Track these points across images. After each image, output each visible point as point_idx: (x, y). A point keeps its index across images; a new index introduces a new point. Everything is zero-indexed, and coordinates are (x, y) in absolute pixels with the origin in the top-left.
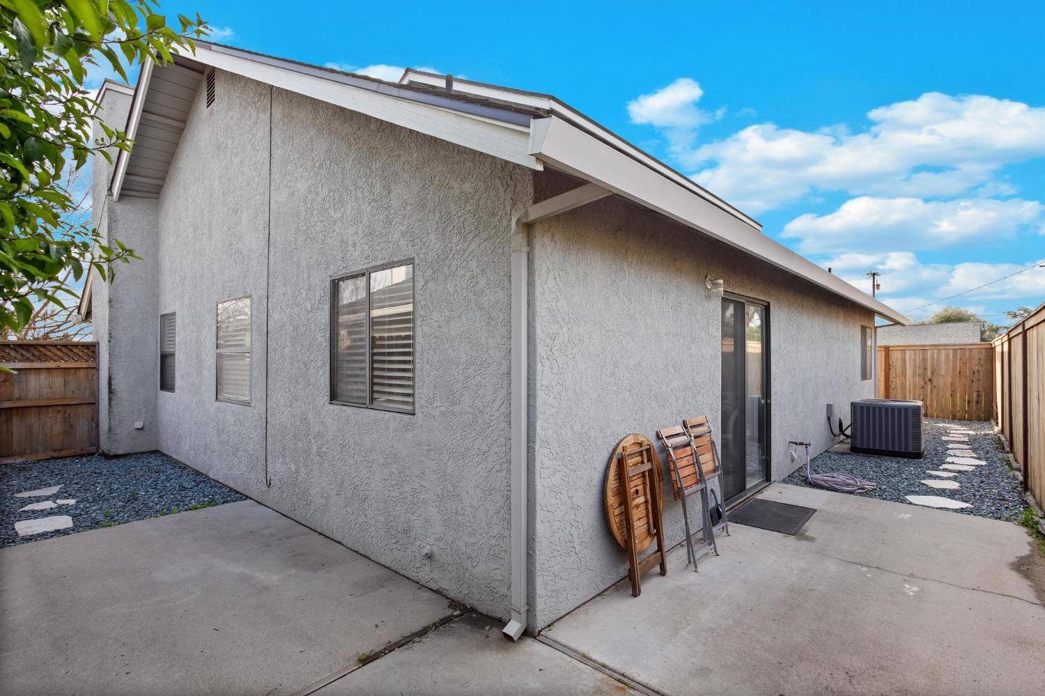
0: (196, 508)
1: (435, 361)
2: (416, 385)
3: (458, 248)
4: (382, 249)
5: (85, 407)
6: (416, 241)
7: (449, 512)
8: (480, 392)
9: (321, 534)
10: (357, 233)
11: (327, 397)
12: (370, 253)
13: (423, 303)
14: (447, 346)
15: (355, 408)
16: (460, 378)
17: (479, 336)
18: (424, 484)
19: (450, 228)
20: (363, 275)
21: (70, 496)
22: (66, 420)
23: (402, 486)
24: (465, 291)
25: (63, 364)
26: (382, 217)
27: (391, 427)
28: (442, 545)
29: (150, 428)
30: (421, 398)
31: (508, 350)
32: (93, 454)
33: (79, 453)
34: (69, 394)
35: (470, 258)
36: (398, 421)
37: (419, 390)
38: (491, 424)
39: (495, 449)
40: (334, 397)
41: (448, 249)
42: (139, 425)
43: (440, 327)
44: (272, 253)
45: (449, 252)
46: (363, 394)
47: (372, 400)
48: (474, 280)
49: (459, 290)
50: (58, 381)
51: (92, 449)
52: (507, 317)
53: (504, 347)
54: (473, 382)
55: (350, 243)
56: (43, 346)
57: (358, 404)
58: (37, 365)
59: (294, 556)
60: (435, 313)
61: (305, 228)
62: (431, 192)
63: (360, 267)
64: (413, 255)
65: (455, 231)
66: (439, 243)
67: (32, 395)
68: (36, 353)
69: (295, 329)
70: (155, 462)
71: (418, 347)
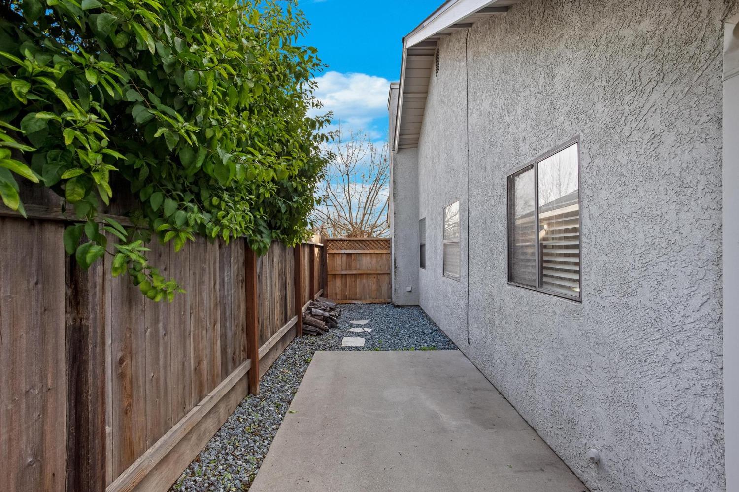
0: (425, 350)
1: (605, 245)
2: (583, 271)
3: (632, 108)
4: (548, 136)
5: (386, 275)
6: (580, 117)
7: (622, 421)
8: (667, 283)
9: (500, 393)
10: (526, 129)
11: (505, 279)
12: (537, 144)
13: (590, 181)
14: (618, 227)
15: (527, 290)
16: (637, 264)
17: (664, 211)
18: (591, 378)
19: (622, 87)
20: (532, 166)
21: (371, 327)
22: (378, 282)
23: (567, 374)
24: (642, 158)
25: (377, 251)
26: (547, 105)
27: (558, 311)
28: (611, 455)
29: (414, 292)
30: (588, 285)
31: (717, 227)
32: (389, 303)
33: (383, 302)
34: (379, 268)
35: (650, 114)
36: (564, 306)
37: (586, 277)
38: (686, 327)
39: (691, 362)
40: (511, 278)
41: (619, 114)
42: (409, 288)
43: (609, 205)
44: (470, 165)
45: (620, 117)
46: (533, 278)
47: (541, 283)
48: (656, 141)
49: (634, 159)
50: (374, 260)
51: (389, 300)
52: (712, 179)
53: (709, 223)
54: (655, 269)
55: (521, 139)
56: (368, 241)
57: (530, 287)
58: (365, 251)
59: (474, 408)
60: (603, 190)
61: (489, 138)
62: (597, 57)
63: (529, 160)
64: (578, 133)
65: (628, 88)
66: (607, 110)
67: (364, 268)
68: (365, 245)
69: (485, 221)
70: (416, 312)
71: (585, 231)
